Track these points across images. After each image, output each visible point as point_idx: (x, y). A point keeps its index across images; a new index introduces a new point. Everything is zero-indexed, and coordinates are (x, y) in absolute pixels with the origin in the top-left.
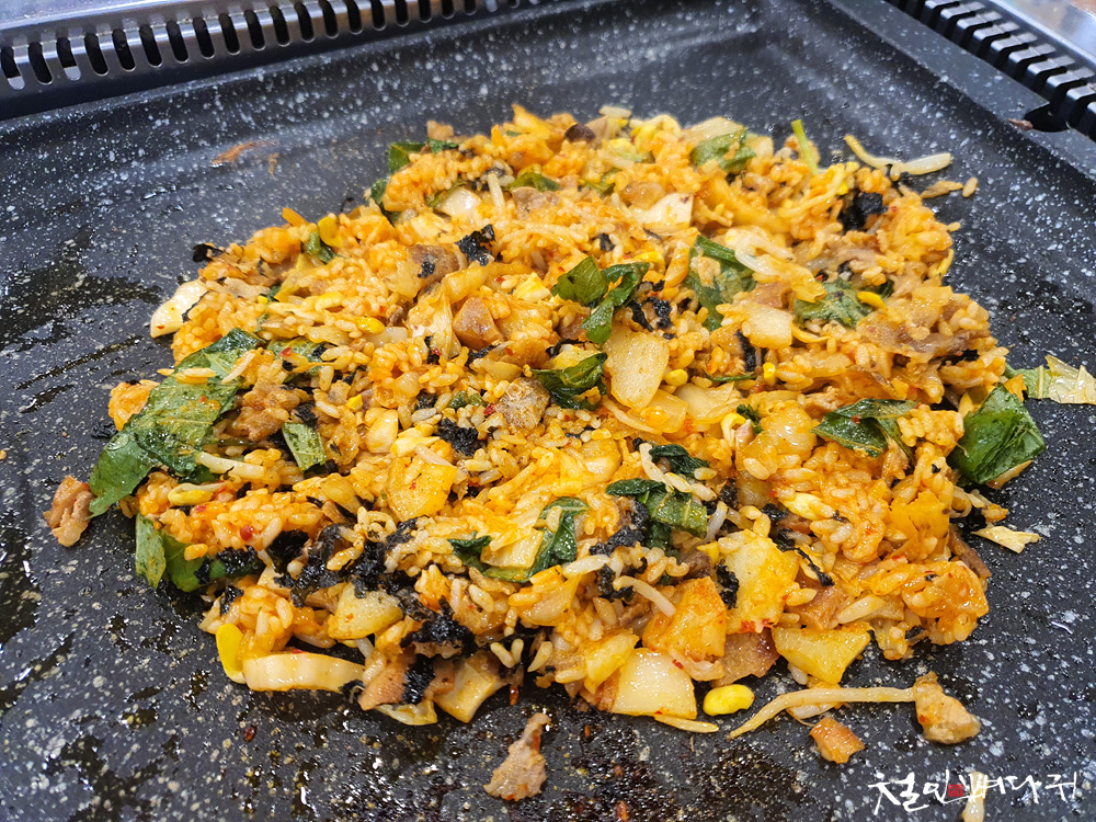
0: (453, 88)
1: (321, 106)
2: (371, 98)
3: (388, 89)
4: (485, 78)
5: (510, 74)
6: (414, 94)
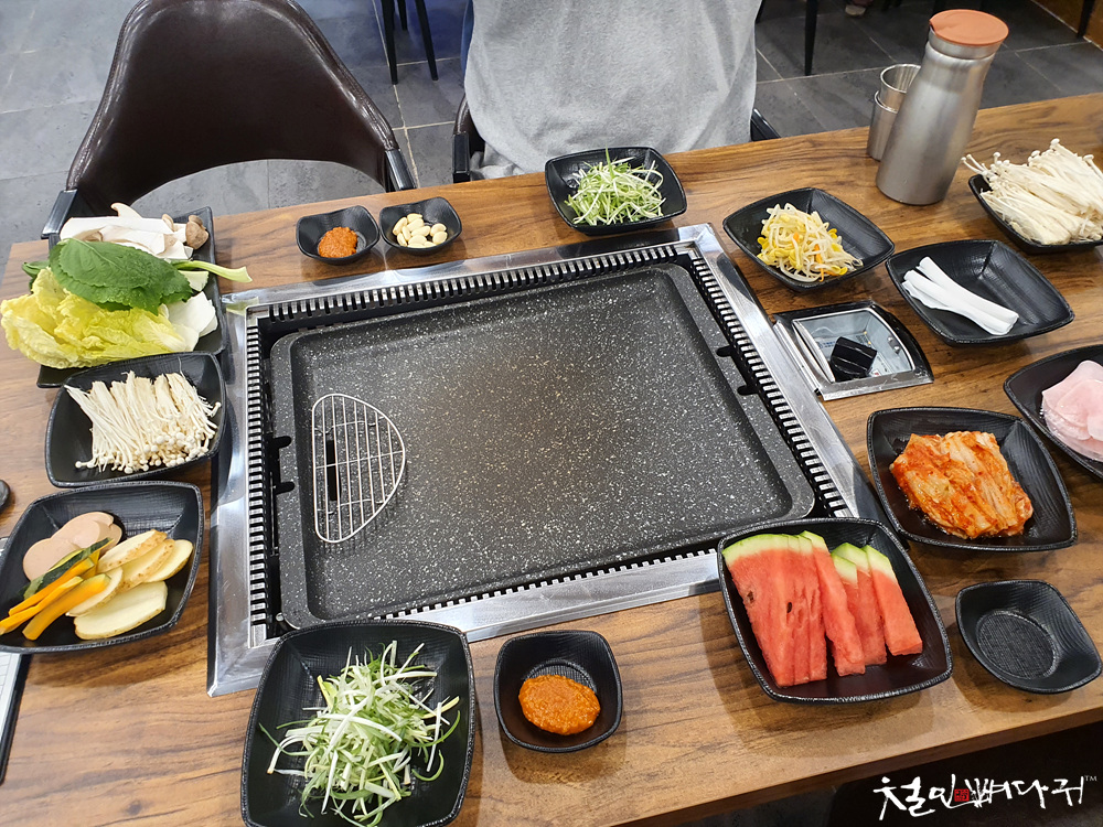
0: (535, 311)
1: (488, 316)
2: (506, 315)
3: (512, 311)
4: (547, 308)
5: (556, 307)
6: (521, 313)
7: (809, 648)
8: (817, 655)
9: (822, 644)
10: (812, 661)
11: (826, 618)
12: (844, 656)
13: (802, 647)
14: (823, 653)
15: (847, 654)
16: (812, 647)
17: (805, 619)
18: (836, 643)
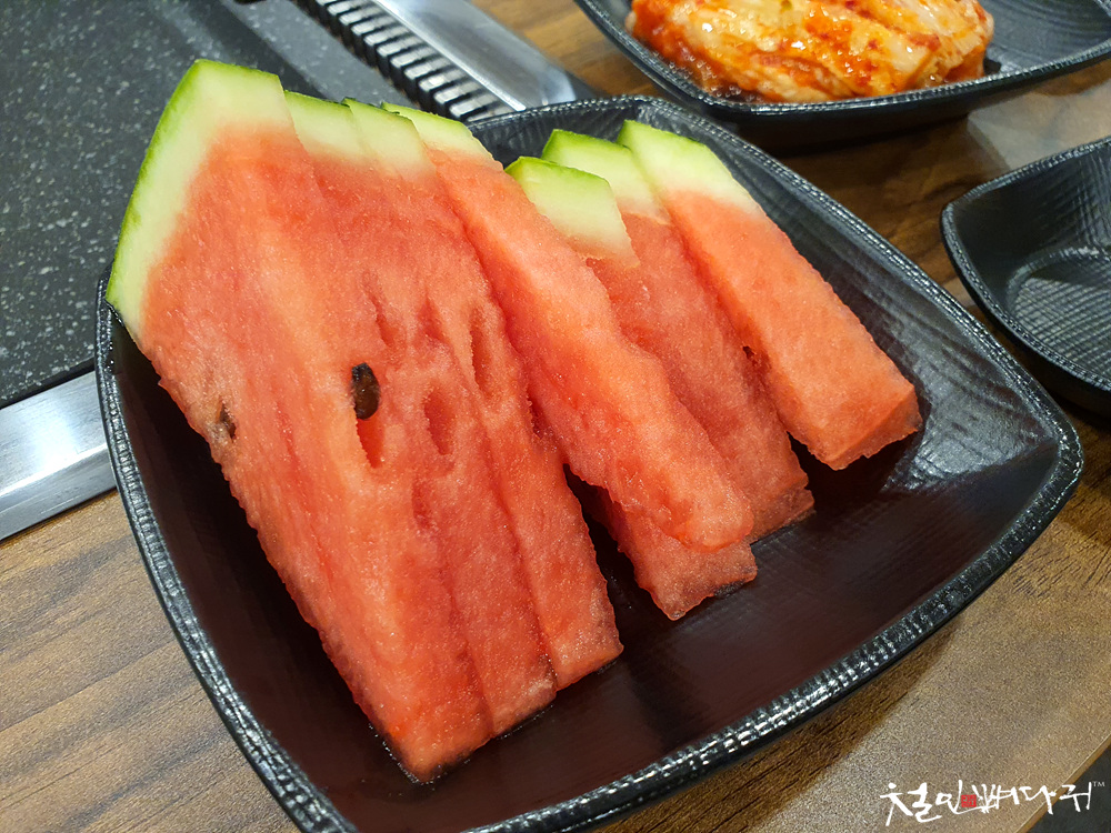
7: (517, 547)
8: (557, 569)
9: (565, 513)
10: (543, 598)
11: (551, 404)
12: (669, 529)
13: (481, 554)
14: (578, 549)
15: (678, 518)
16: (529, 539)
17: (462, 428)
18: (617, 488)
